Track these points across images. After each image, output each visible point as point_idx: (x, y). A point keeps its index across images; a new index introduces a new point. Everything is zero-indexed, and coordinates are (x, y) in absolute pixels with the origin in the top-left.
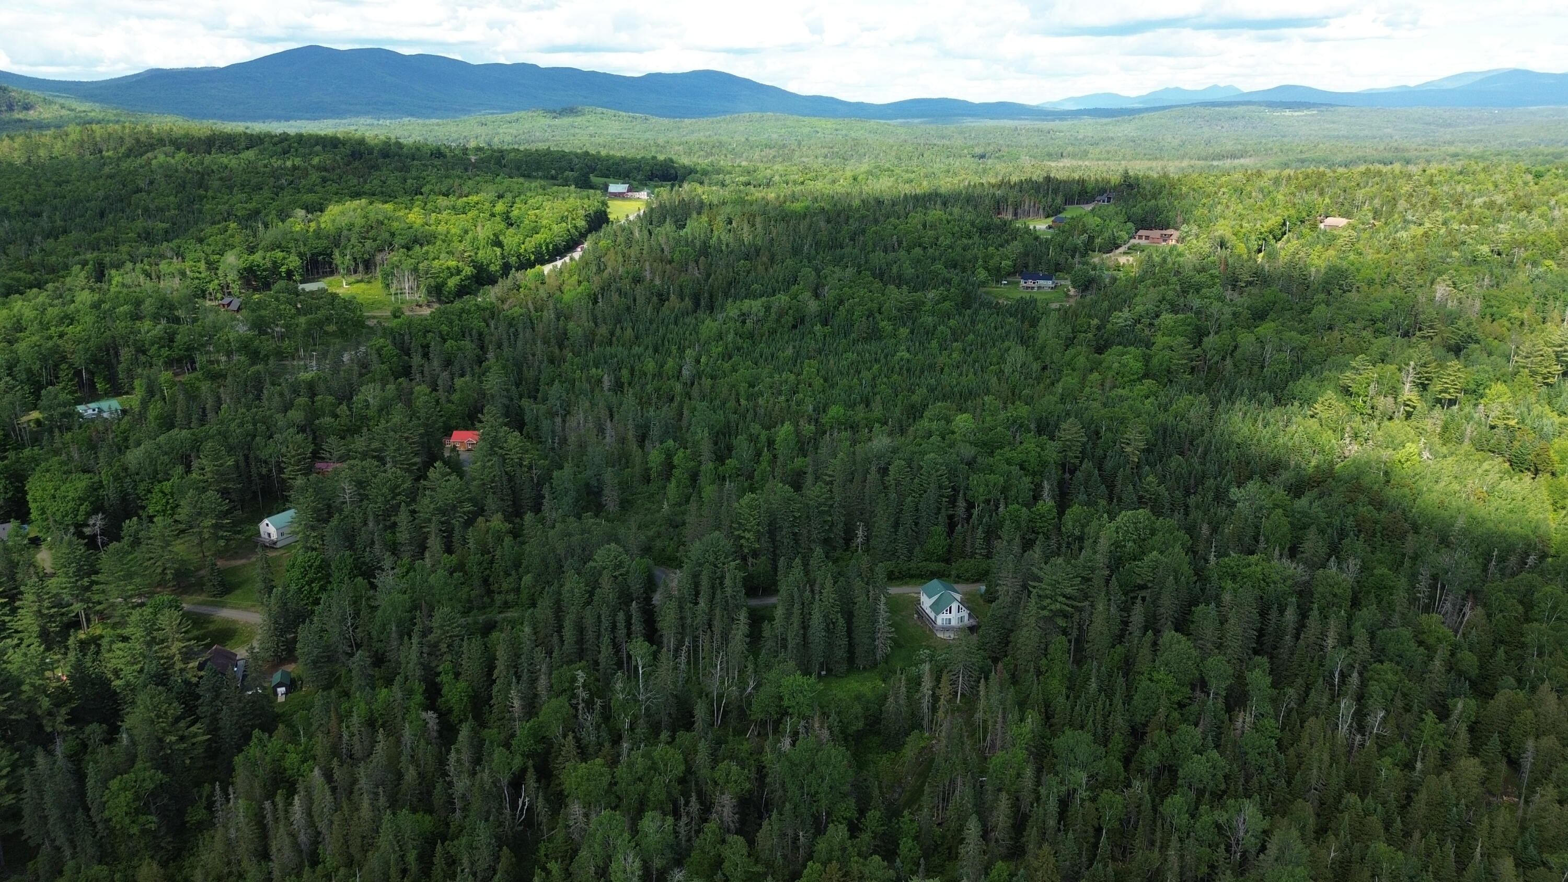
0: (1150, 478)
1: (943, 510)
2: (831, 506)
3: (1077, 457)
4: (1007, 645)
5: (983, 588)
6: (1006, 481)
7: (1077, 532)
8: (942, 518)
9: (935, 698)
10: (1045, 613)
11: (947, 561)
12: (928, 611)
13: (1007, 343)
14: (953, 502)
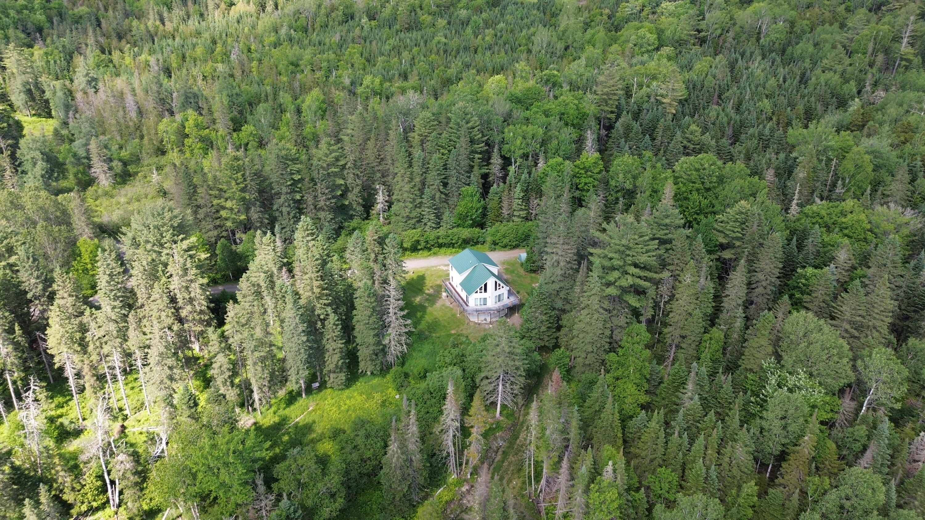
0: (693, 127)
1: (476, 168)
2: (344, 167)
3: (612, 112)
4: (559, 328)
5: (524, 255)
6: (545, 133)
7: (628, 186)
8: (475, 176)
9: (465, 431)
10: (612, 291)
11: (482, 226)
12: (459, 289)
13: (532, 30)
14: (487, 159)
